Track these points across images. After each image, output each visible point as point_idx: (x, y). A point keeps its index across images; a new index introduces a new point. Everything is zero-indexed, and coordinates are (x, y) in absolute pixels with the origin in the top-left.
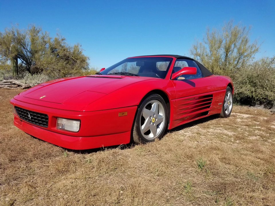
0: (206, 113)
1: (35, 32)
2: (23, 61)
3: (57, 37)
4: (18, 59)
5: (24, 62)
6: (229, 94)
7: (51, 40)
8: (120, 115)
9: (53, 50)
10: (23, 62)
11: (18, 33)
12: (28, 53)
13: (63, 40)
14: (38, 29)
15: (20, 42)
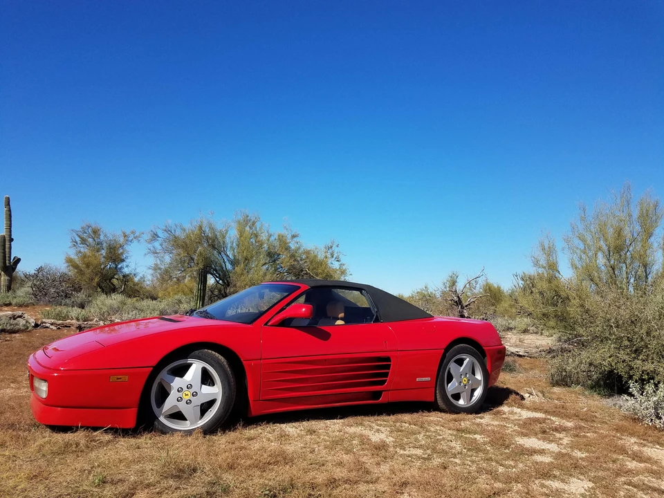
0: (377, 395)
1: (246, 222)
2: (218, 279)
3: (283, 232)
4: (209, 276)
5: (221, 282)
6: (468, 359)
7: (272, 239)
8: (113, 379)
9: (272, 256)
10: (218, 282)
11: (212, 228)
12: (228, 264)
13: (294, 236)
14: (253, 219)
15: (215, 244)
